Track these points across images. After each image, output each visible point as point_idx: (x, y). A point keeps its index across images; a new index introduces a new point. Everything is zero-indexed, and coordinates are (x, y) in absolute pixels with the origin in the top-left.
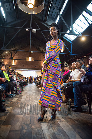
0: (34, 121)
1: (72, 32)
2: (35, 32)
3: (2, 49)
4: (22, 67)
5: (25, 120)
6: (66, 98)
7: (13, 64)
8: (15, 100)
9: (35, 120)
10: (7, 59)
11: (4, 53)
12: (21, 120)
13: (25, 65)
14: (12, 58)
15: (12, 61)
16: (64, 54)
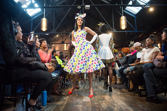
1: (135, 3)
2: (89, 9)
3: (52, 32)
7: (65, 49)
10: (60, 43)
11: (54, 38)
14: (63, 43)
15: (64, 46)
16: (126, 32)
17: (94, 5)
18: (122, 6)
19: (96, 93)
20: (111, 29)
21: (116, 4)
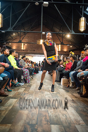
0: (41, 120)
2: (47, 6)
3: (9, 30)
4: (33, 52)
5: (30, 119)
6: (86, 90)
7: (22, 49)
8: (21, 90)
9: (43, 119)
10: (17, 42)
11: (12, 36)
12: (25, 117)
13: (36, 50)
14: (20, 42)
15: (21, 45)
16: (85, 35)
17: (53, 2)
18: (82, 5)
19: (47, 96)
20: (69, 30)
21: (77, 3)
